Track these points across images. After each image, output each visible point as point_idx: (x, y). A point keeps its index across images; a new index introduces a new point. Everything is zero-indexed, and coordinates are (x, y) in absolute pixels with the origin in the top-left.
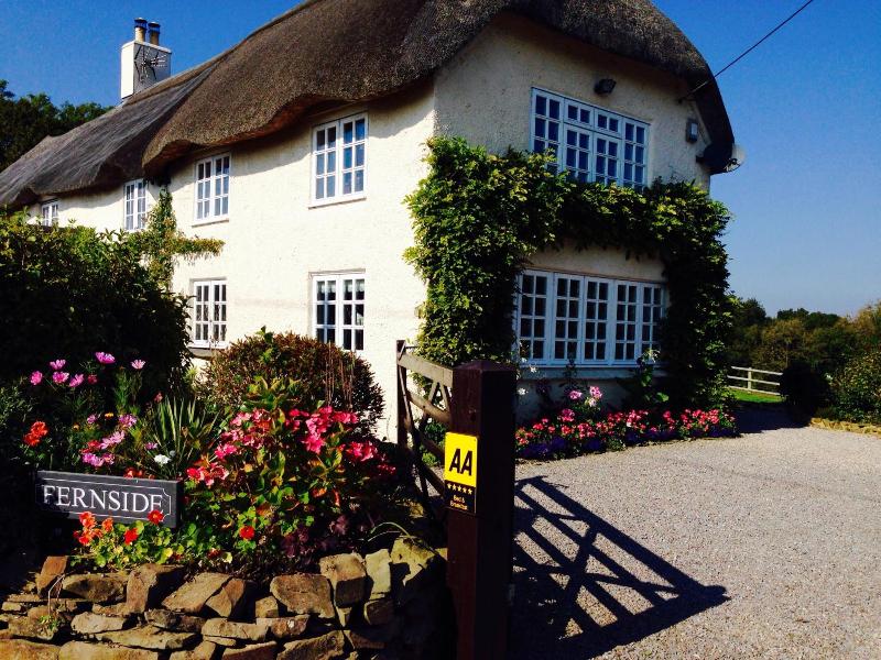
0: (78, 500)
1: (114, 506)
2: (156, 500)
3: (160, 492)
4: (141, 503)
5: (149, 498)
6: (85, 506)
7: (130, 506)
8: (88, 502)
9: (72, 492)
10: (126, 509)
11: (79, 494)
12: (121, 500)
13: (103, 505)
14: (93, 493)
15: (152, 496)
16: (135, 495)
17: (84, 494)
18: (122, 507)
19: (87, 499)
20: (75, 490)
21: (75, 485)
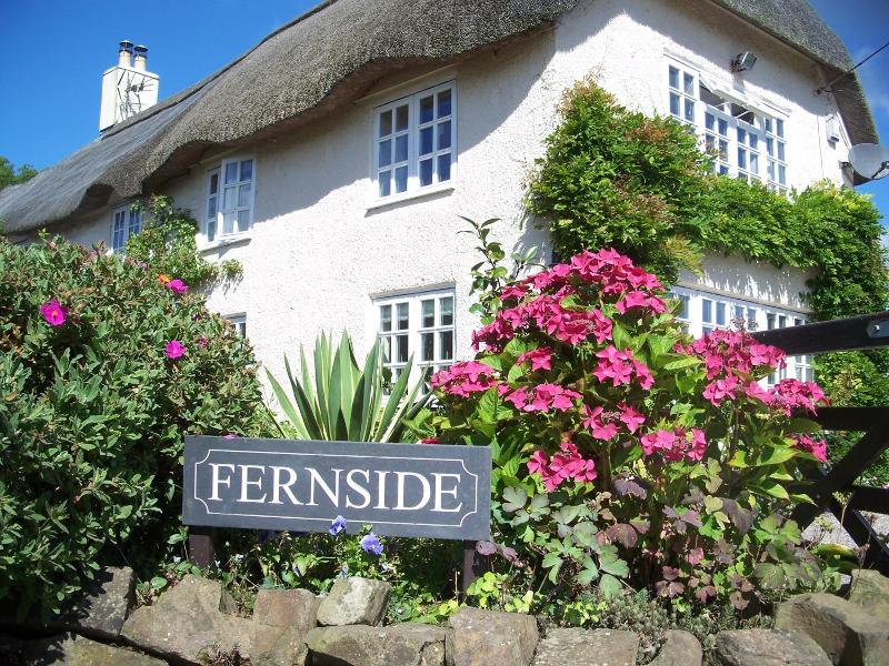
0: (282, 491)
1: (358, 499)
2: (447, 484)
3: (455, 468)
4: (414, 492)
5: (432, 481)
6: (295, 501)
7: (391, 498)
8: (304, 496)
9: (270, 474)
10: (381, 505)
11: (284, 477)
12: (372, 488)
13: (335, 500)
14: (315, 474)
15: (439, 477)
16: (401, 476)
17: (293, 478)
18: (375, 501)
19: (301, 489)
20: (277, 471)
21: (278, 461)
